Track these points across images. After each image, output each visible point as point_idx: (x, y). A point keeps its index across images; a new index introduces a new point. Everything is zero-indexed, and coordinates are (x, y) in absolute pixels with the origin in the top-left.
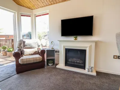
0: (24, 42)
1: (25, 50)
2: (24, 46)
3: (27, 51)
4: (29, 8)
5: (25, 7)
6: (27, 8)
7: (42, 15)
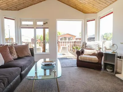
0: (86, 44)
1: (85, 50)
2: (86, 47)
3: (86, 51)
4: (94, 13)
5: (90, 13)
6: (92, 13)
7: (106, 15)
